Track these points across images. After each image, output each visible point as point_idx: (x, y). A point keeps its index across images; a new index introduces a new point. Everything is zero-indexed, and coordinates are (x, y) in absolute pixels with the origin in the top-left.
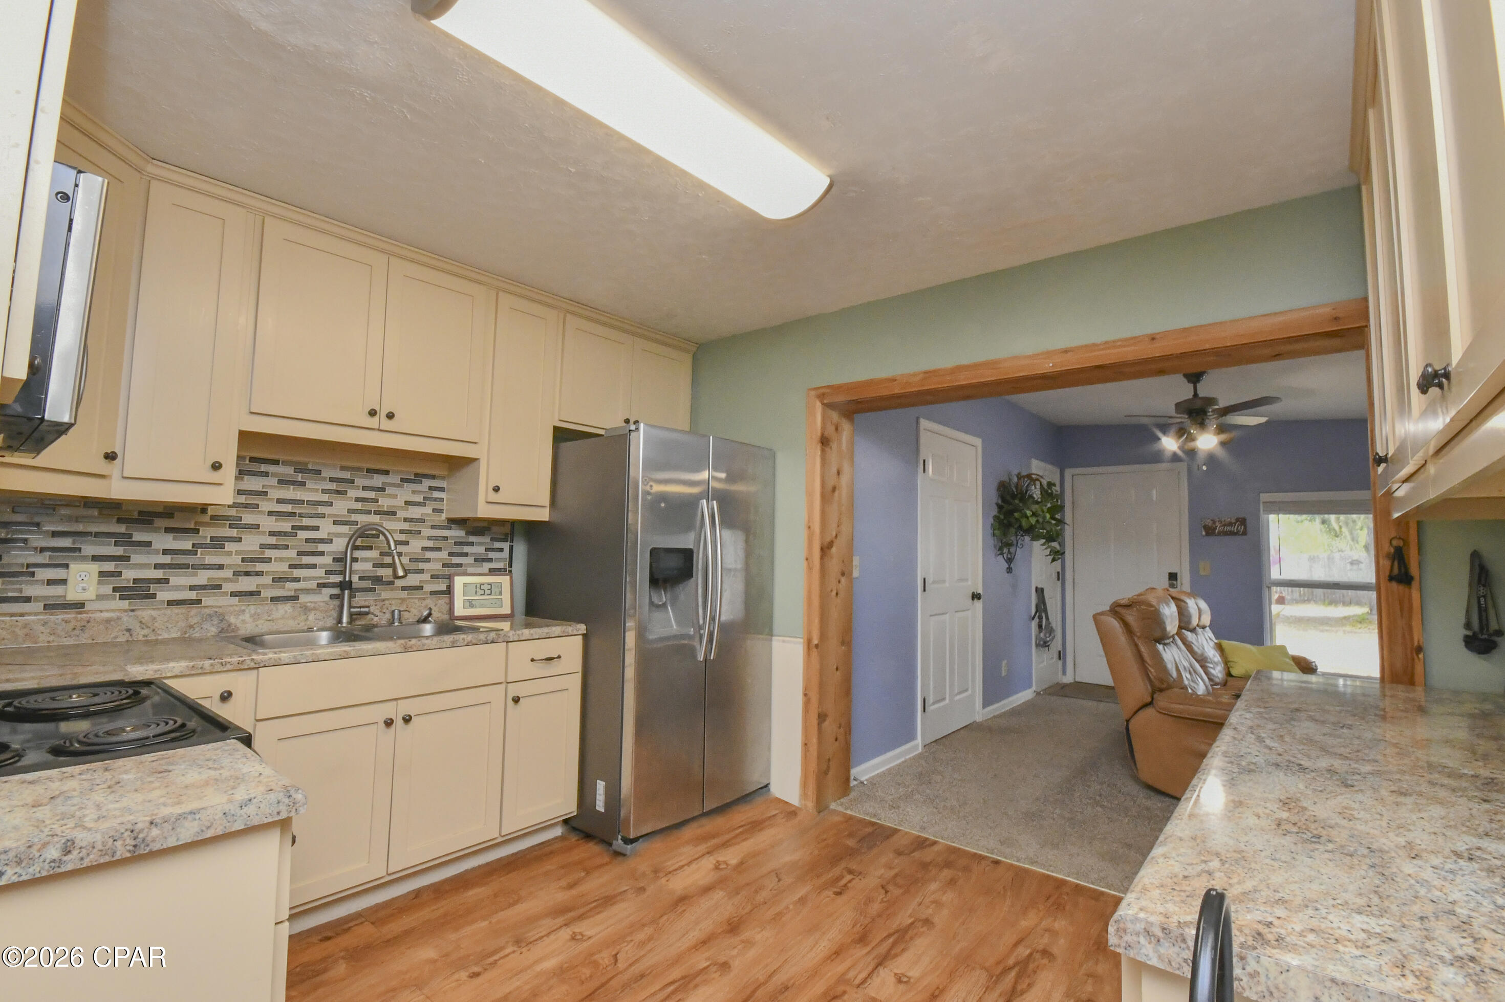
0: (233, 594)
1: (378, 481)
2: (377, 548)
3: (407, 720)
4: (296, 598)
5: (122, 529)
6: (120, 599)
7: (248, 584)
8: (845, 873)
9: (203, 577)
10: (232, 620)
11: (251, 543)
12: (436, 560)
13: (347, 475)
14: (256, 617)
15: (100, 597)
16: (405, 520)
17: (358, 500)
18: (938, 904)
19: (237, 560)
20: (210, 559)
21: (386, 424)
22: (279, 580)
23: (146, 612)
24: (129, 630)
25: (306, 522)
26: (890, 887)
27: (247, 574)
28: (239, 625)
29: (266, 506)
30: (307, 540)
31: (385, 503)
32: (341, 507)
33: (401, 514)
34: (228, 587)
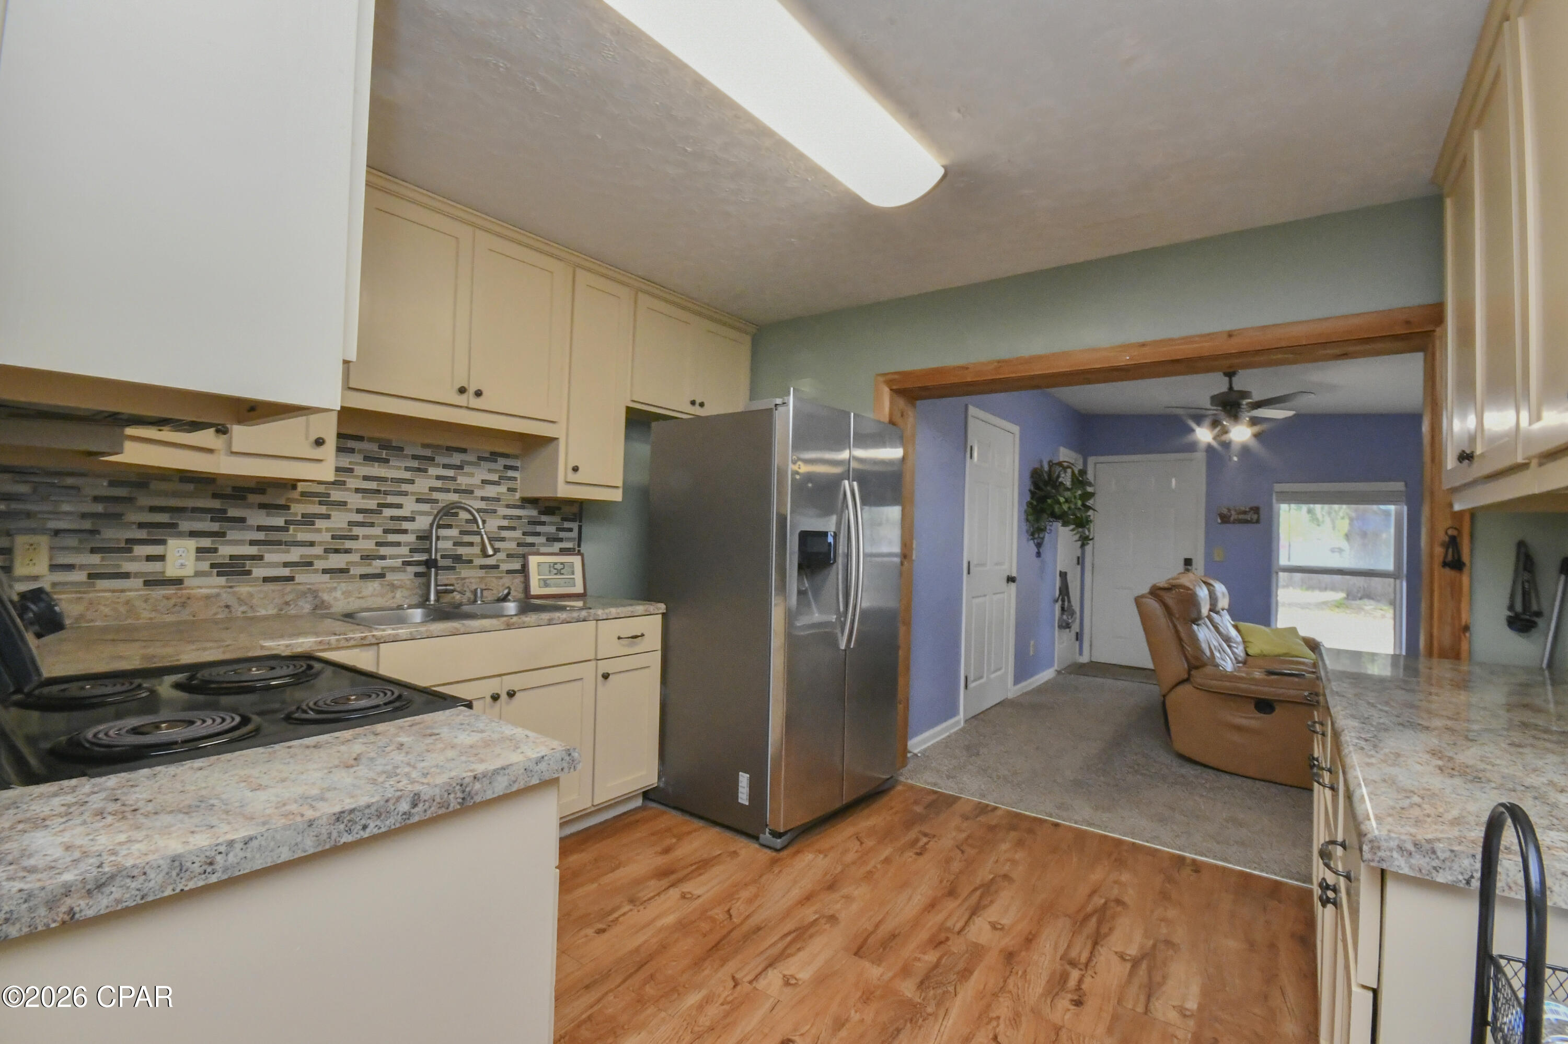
0: (325, 571)
1: (456, 459)
2: (457, 526)
3: (511, 694)
4: (381, 576)
5: (216, 504)
6: (218, 575)
7: (336, 561)
8: (921, 836)
9: (295, 555)
10: (326, 597)
11: (339, 520)
12: (511, 539)
13: (428, 453)
14: (347, 594)
15: (198, 574)
16: (483, 499)
17: (438, 478)
18: (1013, 862)
19: (327, 537)
20: (301, 536)
21: (475, 403)
22: (367, 557)
23: (243, 589)
24: (227, 607)
25: (390, 499)
26: (965, 847)
27: (337, 551)
28: (332, 602)
29: (353, 483)
30: (392, 518)
31: (463, 481)
32: (422, 485)
33: (479, 493)
34: (319, 564)
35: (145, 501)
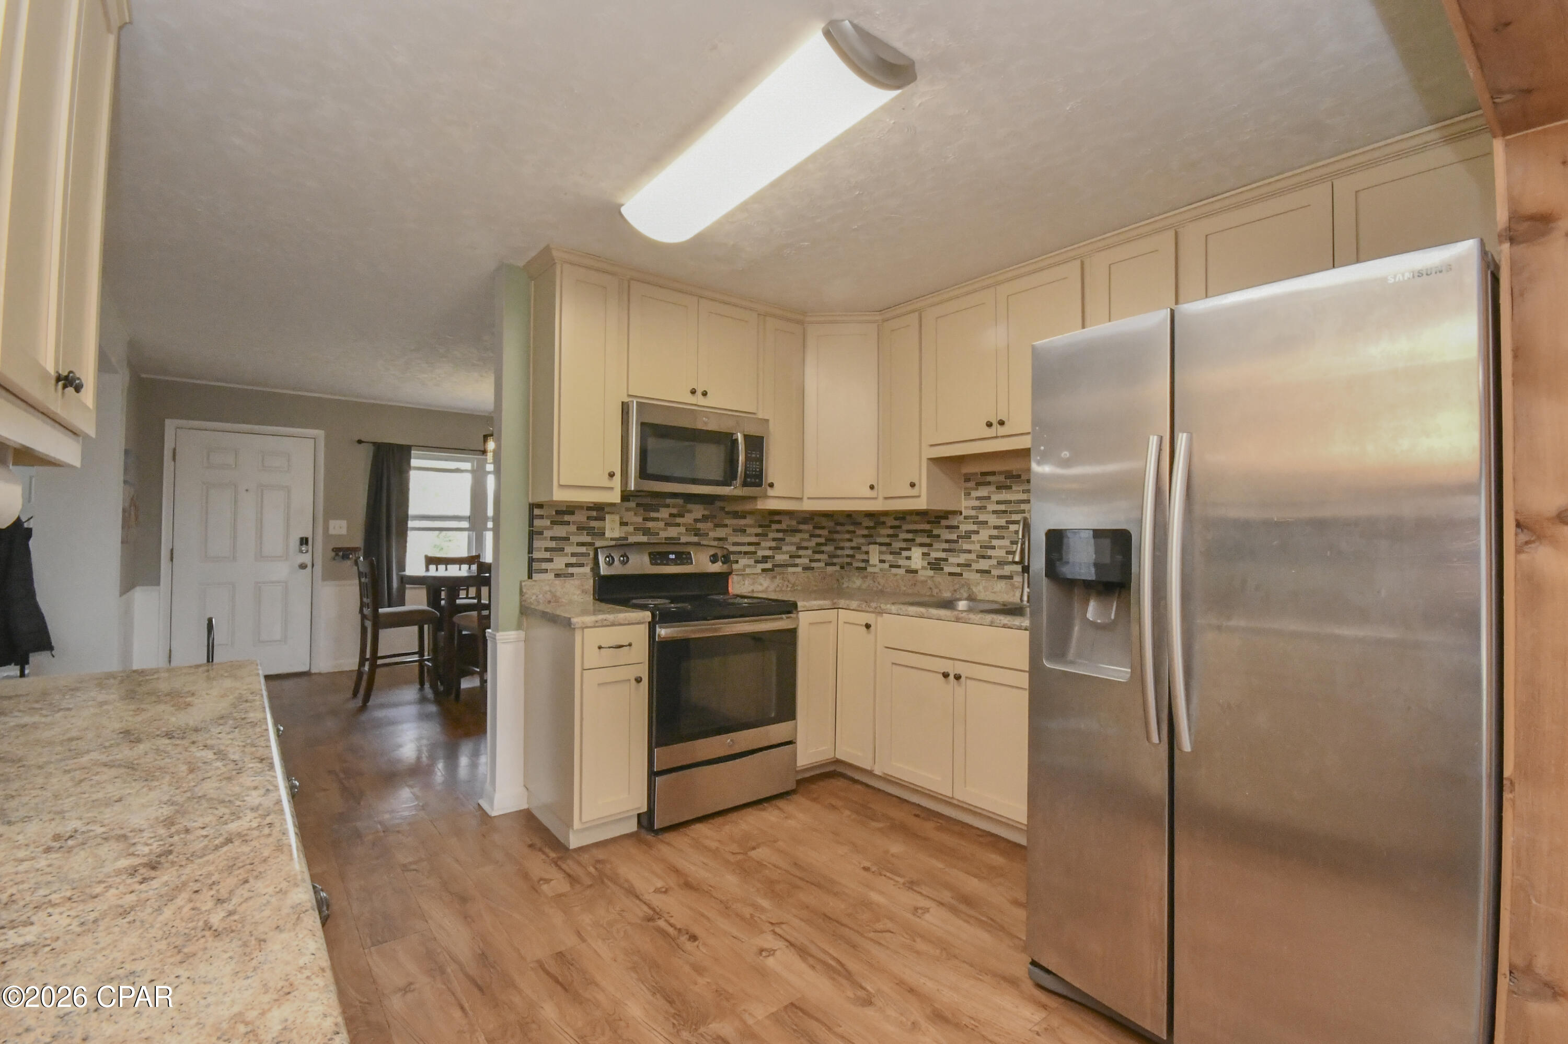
0: (978, 571)
3: (958, 677)
5: (929, 527)
6: (929, 569)
7: (984, 564)
9: (962, 559)
11: (984, 534)
14: (985, 588)
15: (923, 568)
19: (977, 547)
20: (966, 547)
22: (1001, 564)
23: (938, 579)
24: (931, 588)
25: (1014, 517)
27: (983, 557)
34: (975, 566)
35: (906, 527)
